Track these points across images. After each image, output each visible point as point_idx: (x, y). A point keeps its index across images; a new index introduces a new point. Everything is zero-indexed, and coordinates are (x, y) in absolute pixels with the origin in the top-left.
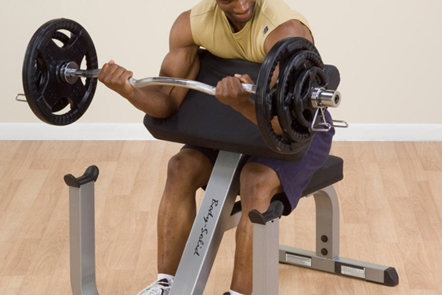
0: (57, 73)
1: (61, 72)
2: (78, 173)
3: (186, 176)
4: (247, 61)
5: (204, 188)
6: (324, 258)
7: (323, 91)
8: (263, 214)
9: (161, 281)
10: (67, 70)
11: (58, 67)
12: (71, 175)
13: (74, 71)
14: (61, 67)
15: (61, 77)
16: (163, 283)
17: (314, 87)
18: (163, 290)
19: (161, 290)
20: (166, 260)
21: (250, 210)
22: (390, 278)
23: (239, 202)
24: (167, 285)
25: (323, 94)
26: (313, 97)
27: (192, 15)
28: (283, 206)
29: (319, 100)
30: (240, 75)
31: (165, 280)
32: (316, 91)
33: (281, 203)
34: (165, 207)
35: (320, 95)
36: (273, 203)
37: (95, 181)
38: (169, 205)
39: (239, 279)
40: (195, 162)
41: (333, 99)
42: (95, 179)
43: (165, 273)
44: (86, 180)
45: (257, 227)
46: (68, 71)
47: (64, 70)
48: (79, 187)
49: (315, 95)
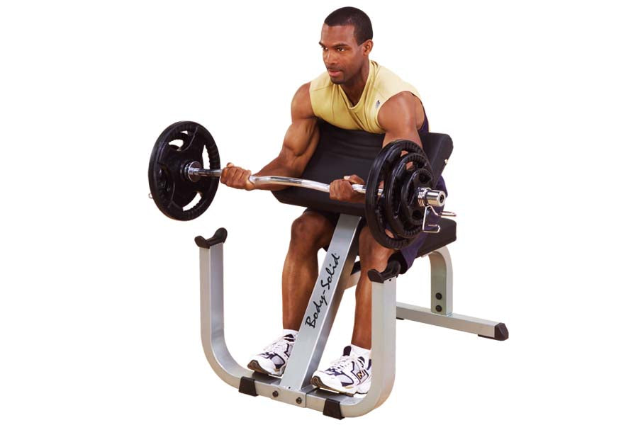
0: (181, 171)
1: (185, 171)
2: (208, 235)
3: (308, 237)
4: (365, 131)
5: (326, 249)
6: (438, 314)
7: (429, 191)
8: (382, 273)
9: (287, 336)
10: (190, 169)
11: (182, 166)
12: (201, 237)
13: (196, 170)
14: (185, 166)
15: (185, 175)
16: (288, 338)
17: (421, 187)
18: (288, 345)
19: (286, 346)
20: (290, 318)
21: (369, 269)
22: (501, 333)
23: (359, 262)
24: (293, 341)
25: (429, 194)
26: (420, 197)
27: (312, 89)
28: (400, 266)
29: (425, 199)
30: (349, 177)
31: (291, 336)
32: (423, 191)
33: (398, 263)
34: (289, 267)
35: (426, 195)
36: (390, 263)
37: (224, 242)
38: (293, 265)
39: (359, 335)
40: (316, 224)
41: (438, 199)
42: (224, 240)
43: (290, 329)
44: (215, 242)
45: (375, 285)
46: (192, 170)
47: (188, 169)
48: (209, 248)
49: (421, 195)
